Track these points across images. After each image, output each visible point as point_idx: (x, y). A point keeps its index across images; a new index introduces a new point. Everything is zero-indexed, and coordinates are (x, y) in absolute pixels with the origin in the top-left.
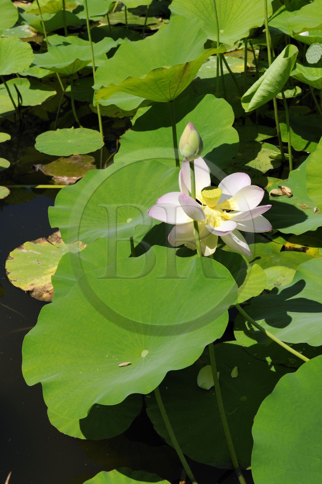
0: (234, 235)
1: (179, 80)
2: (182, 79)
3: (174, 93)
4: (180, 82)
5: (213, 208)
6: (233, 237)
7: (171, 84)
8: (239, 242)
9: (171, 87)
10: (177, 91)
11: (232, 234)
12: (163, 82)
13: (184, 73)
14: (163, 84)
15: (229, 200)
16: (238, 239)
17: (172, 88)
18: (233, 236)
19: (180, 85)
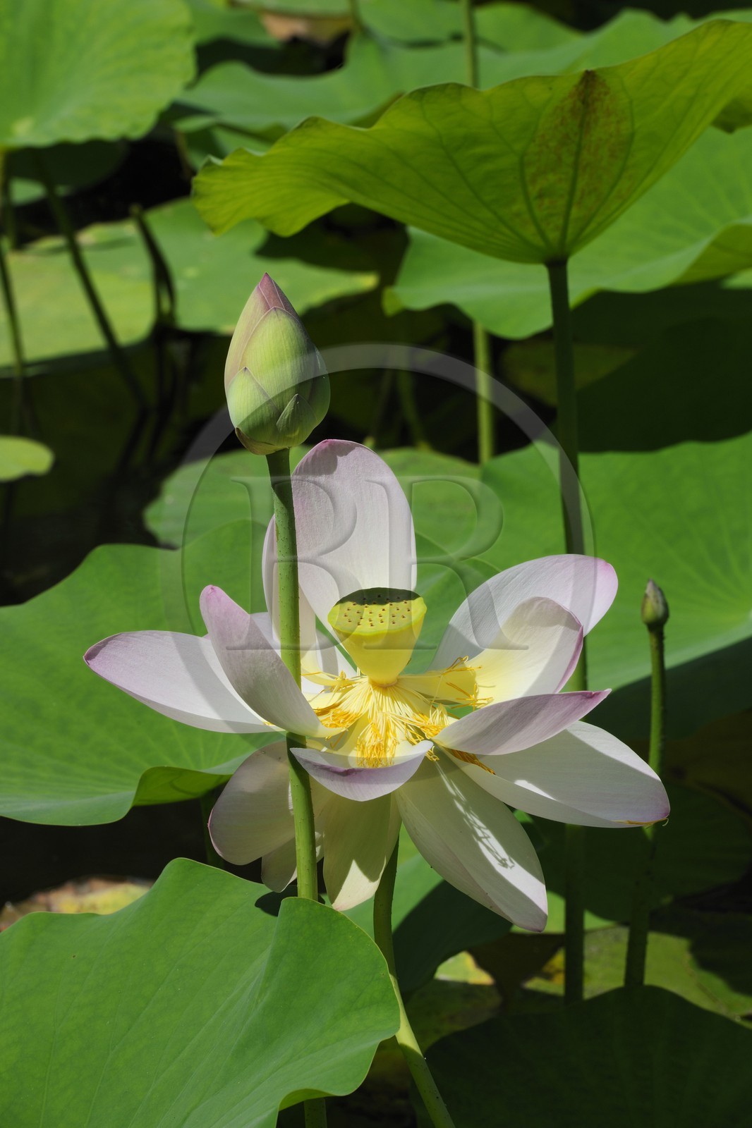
0: (488, 832)
1: (568, 159)
2: (586, 156)
3: (560, 222)
4: (576, 165)
5: (384, 688)
6: (480, 839)
7: (530, 171)
8: (505, 865)
9: (533, 190)
10: (575, 212)
11: (479, 828)
12: (486, 158)
13: (584, 126)
14: (488, 167)
15: (471, 664)
16: (503, 853)
17: (541, 196)
18: (480, 834)
19: (582, 183)
